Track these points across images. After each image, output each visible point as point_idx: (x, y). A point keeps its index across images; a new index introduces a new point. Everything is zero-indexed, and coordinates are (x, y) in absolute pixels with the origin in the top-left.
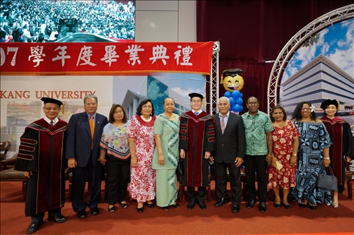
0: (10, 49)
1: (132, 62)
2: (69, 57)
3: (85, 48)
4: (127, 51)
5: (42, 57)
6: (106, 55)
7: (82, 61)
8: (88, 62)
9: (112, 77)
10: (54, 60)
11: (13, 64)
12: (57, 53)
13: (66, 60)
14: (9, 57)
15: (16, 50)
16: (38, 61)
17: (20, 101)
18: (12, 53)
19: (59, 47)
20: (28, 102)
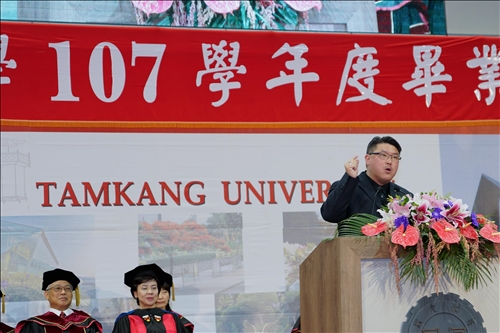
0: (139, 50)
1: (485, 93)
2: (314, 77)
3: (358, 51)
4: (471, 64)
5: (237, 77)
6: (417, 74)
7: (351, 91)
8: (367, 93)
9: (436, 137)
10: (271, 84)
11: (150, 93)
12: (279, 66)
13: (305, 85)
14: (137, 73)
15: (157, 50)
16: (225, 87)
17: (176, 214)
18: (146, 63)
19: (285, 48)
20: (202, 215)
